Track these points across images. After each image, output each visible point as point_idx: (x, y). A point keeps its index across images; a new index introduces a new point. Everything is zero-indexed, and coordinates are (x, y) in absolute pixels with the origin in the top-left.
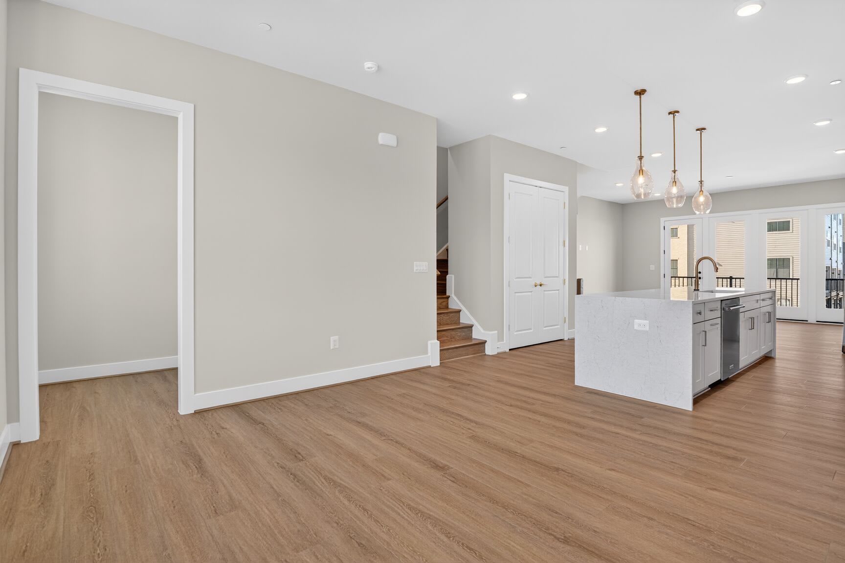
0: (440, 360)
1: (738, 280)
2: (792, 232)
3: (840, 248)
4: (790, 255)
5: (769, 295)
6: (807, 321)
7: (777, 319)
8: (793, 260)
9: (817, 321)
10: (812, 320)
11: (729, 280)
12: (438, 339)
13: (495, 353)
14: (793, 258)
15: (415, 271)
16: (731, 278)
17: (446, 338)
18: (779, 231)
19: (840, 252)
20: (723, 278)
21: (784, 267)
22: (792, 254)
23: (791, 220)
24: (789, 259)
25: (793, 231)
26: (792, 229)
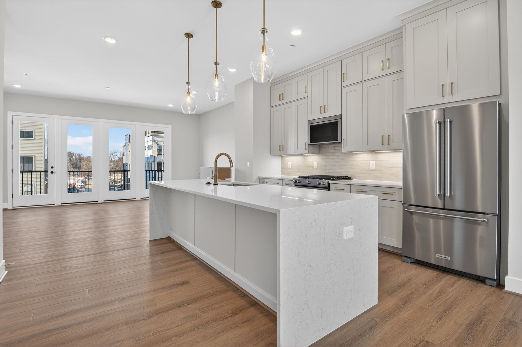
2: (35, 139)
6: (135, 199)
8: (35, 158)
9: (141, 198)
10: (138, 198)
14: (35, 156)
18: (25, 137)
21: (30, 163)
22: (34, 154)
23: (34, 131)
24: (33, 157)
25: (35, 138)
26: (35, 137)
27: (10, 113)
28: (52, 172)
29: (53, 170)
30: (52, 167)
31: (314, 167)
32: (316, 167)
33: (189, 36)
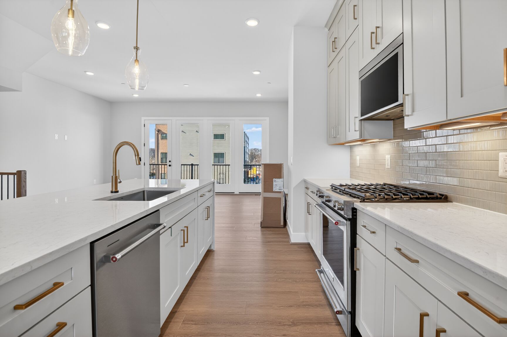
1: (196, 166)
4: (224, 151)
5: (208, 188)
6: (234, 193)
7: (216, 193)
9: (239, 193)
10: (237, 192)
11: (191, 166)
14: (226, 153)
16: (192, 165)
18: (220, 139)
20: (184, 165)
21: (222, 158)
24: (224, 153)
27: (143, 119)
28: (170, 166)
29: (170, 163)
30: (170, 161)
31: (387, 167)
32: (389, 167)
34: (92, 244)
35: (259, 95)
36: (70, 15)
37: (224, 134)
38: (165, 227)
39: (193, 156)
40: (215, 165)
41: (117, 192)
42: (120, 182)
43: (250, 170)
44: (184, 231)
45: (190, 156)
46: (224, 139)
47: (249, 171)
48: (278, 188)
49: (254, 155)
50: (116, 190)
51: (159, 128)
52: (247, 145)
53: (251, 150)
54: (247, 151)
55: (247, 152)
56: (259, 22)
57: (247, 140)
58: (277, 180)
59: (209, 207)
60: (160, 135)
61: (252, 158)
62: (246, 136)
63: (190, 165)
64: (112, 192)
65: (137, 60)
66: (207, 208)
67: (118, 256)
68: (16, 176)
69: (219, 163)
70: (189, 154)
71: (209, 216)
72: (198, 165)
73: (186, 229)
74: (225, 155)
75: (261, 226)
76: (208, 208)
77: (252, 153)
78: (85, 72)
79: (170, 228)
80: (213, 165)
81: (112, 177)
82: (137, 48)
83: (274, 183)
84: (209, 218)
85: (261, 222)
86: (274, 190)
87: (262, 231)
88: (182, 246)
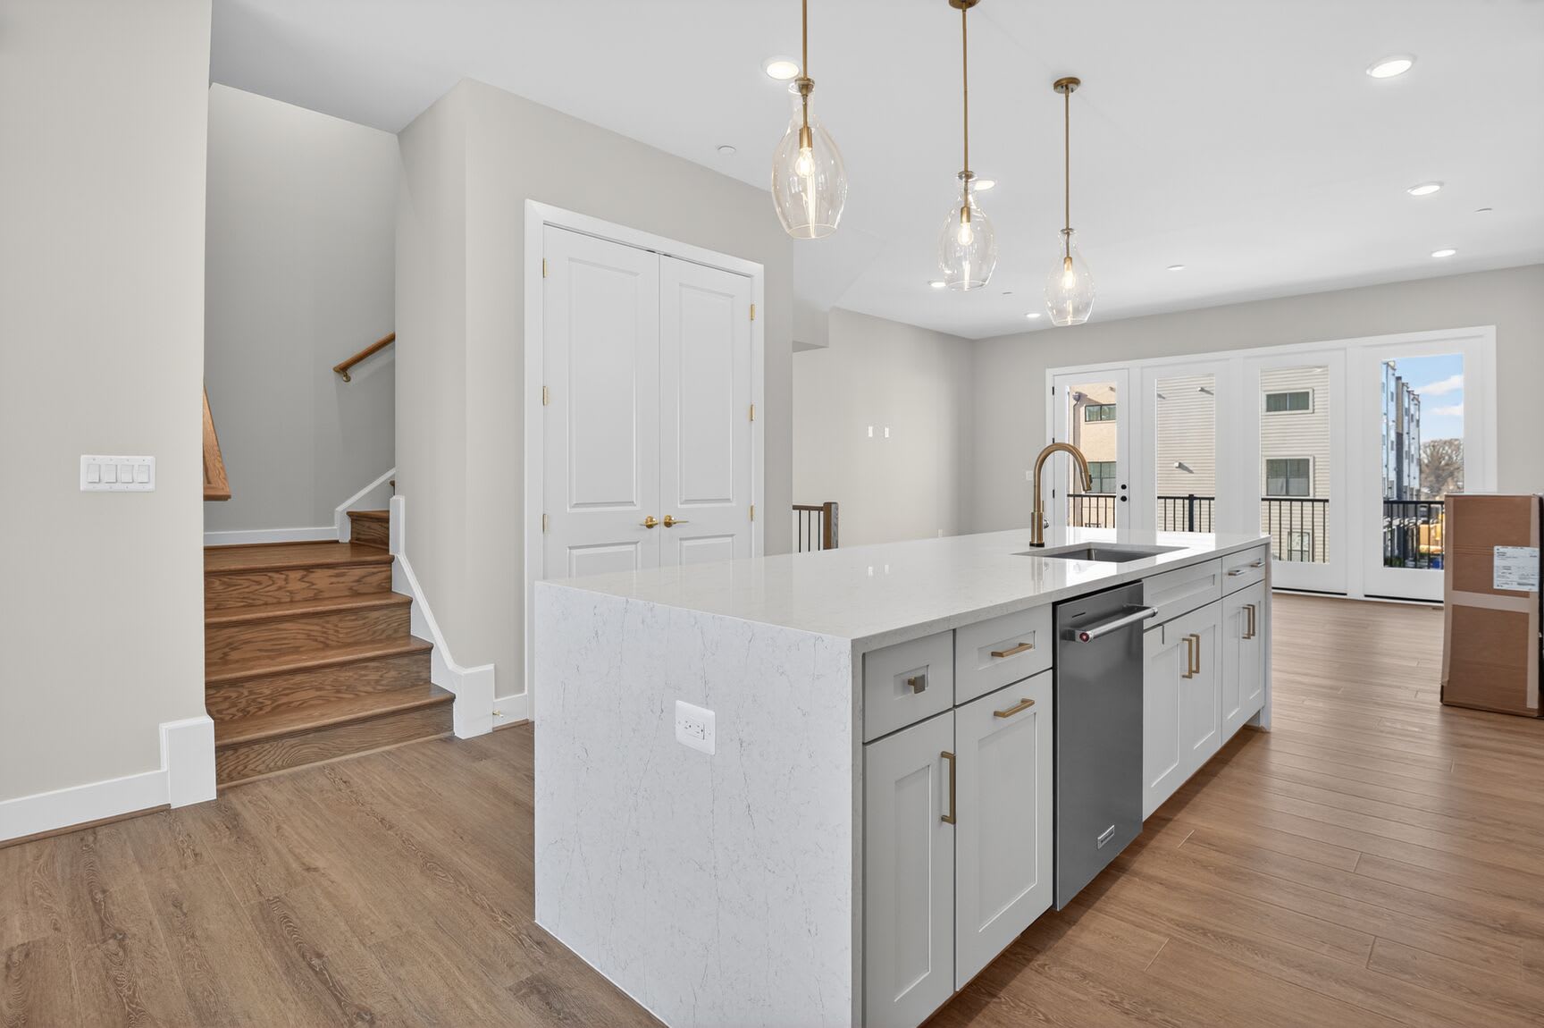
0: (218, 783)
1: (1205, 502)
2: (1313, 413)
3: (1392, 442)
4: (1310, 453)
5: (1251, 557)
6: (1345, 594)
7: (1274, 588)
8: (1314, 463)
9: (1366, 596)
10: (1356, 593)
11: (1187, 502)
12: (209, 713)
13: (485, 728)
14: (1314, 458)
15: (83, 486)
16: (1191, 498)
17: (313, 693)
18: (1290, 409)
19: (1392, 449)
20: (1175, 498)
21: (1299, 476)
22: (1312, 452)
23: (1311, 389)
24: (1308, 460)
25: (1314, 410)
26: (1314, 406)
27: (1049, 372)
28: (1124, 499)
29: (1124, 493)
30: (1124, 487)
33: (1066, 85)
34: (1055, 605)
35: (1444, 254)
36: (964, 218)
37: (1308, 393)
38: (1154, 614)
39: (1191, 472)
40: (1270, 500)
41: (1041, 545)
42: (1046, 527)
43: (1424, 523)
44: (1190, 641)
45: (1180, 471)
46: (1308, 408)
47: (1424, 528)
48: (1515, 578)
49: (1447, 465)
50: (1039, 542)
51: (1078, 390)
52: (1413, 425)
53: (1434, 445)
54: (1413, 452)
55: (1410, 458)
56: (1414, 58)
57: (1412, 408)
58: (1509, 550)
59: (1254, 607)
60: (1082, 409)
61: (1438, 477)
62: (1406, 394)
63: (1183, 498)
64: (1032, 545)
65: (1068, 258)
66: (1249, 609)
67: (1091, 633)
68: (822, 513)
69: (1287, 495)
70: (1177, 464)
71: (1254, 630)
72: (1211, 499)
73: (1194, 639)
74: (1314, 465)
75: (1442, 700)
76: (1251, 609)
77: (1436, 457)
78: (929, 283)
79: (1159, 625)
80: (1263, 500)
81: (1033, 514)
82: (1067, 231)
83: (1497, 562)
84: (1254, 635)
85: (1442, 687)
86: (1498, 583)
87: (1443, 714)
88: (1184, 676)
